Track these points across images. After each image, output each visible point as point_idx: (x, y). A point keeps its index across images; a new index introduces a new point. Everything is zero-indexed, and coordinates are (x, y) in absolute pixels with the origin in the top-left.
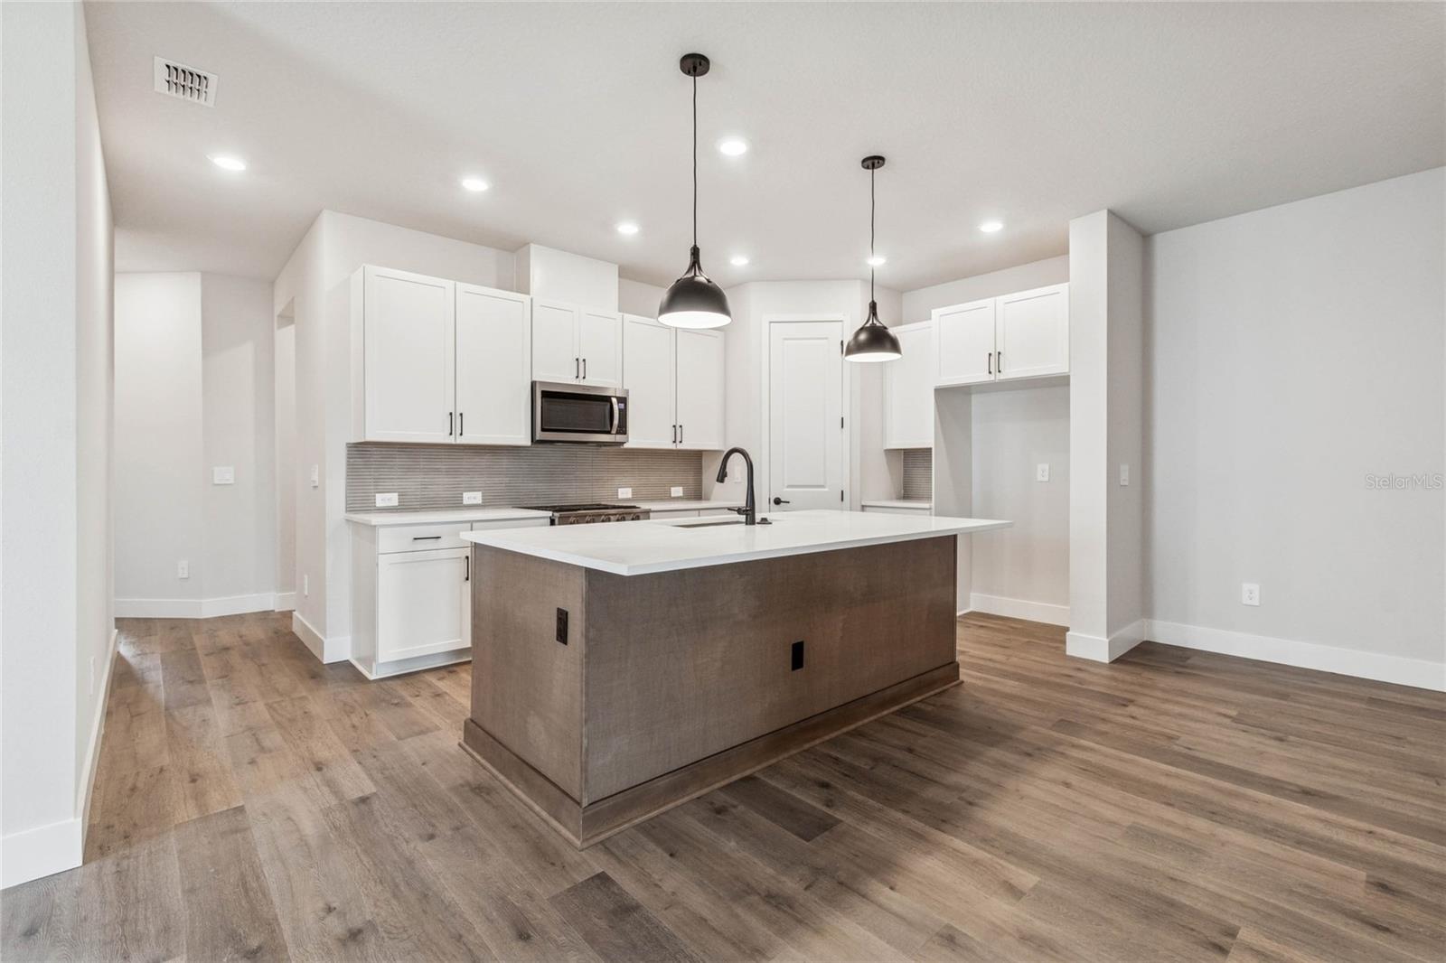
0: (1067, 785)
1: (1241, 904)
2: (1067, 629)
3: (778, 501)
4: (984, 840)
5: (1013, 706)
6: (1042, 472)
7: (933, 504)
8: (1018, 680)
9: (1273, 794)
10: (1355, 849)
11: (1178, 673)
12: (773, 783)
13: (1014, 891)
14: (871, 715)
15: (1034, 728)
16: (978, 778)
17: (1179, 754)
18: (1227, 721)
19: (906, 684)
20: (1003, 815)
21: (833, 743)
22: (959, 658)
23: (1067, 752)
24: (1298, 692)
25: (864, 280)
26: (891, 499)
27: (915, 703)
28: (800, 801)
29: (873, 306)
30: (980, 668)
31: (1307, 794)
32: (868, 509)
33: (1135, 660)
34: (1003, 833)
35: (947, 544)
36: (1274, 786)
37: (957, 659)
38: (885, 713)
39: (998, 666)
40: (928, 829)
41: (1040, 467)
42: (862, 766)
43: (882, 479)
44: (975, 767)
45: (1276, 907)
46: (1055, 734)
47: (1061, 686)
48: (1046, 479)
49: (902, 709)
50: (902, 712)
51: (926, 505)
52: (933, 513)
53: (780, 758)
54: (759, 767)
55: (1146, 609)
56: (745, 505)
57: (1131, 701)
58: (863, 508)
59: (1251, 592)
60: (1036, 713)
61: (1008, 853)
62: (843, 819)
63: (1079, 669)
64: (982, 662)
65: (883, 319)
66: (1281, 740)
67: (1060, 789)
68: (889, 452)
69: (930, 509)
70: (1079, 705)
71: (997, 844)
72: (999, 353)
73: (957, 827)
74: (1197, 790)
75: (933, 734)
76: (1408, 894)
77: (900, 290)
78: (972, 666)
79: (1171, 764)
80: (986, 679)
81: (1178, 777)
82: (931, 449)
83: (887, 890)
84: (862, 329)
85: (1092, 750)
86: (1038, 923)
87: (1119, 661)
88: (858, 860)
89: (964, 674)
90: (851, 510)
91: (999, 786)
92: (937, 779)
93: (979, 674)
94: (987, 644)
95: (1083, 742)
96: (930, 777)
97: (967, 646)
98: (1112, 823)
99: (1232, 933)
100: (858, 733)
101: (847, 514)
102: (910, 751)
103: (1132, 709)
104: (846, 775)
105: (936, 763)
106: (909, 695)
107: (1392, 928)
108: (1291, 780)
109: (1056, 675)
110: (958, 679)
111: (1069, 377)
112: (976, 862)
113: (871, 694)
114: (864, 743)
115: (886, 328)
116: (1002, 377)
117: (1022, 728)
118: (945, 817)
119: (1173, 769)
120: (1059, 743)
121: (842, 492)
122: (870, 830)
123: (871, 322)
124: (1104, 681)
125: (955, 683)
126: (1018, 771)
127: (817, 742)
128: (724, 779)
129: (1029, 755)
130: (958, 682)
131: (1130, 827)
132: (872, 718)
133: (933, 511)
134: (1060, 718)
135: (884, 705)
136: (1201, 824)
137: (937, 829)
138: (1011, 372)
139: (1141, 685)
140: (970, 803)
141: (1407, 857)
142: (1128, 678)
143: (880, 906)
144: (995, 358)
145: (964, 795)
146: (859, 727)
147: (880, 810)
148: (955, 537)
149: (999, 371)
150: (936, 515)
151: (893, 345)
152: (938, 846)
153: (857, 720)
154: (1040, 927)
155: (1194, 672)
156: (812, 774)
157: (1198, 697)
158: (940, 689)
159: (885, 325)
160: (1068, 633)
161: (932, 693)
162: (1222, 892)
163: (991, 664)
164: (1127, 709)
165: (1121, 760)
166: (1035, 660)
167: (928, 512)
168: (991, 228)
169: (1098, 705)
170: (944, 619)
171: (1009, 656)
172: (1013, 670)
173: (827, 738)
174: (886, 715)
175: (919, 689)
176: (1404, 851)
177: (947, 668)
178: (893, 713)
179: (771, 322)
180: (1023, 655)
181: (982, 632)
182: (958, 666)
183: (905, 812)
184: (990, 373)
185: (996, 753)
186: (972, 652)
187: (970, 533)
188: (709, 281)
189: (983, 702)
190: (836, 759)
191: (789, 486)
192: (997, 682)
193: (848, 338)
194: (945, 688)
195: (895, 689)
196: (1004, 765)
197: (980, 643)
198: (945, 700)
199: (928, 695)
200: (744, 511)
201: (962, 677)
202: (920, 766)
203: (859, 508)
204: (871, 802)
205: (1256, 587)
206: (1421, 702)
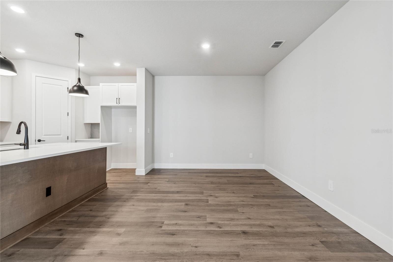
0: (133, 205)
1: (165, 217)
2: (136, 169)
3: (39, 141)
4: (112, 226)
5: (121, 191)
6: (130, 130)
7: (100, 139)
8: (123, 184)
9: (172, 194)
10: (183, 200)
11: (159, 174)
12: (37, 237)
13: (119, 234)
14: (78, 204)
15: (127, 194)
16: (112, 211)
17: (157, 191)
18: (166, 182)
19: (90, 192)
20: (117, 218)
21: (63, 217)
22: (107, 182)
23: (133, 198)
24: (178, 173)
25: (76, 69)
26: (86, 138)
27: (93, 197)
28: (49, 238)
29: (79, 80)
30: (113, 183)
31: (178, 192)
32: (78, 142)
33: (151, 173)
34: (117, 222)
35: (104, 150)
36: (173, 192)
37: (106, 182)
38: (83, 202)
39: (118, 181)
40: (96, 229)
41: (130, 129)
42: (74, 220)
43: (83, 132)
44: (110, 209)
45: (171, 215)
46: (132, 194)
47: (134, 183)
48: (131, 132)
49: (89, 200)
50: (89, 201)
51: (98, 140)
52: (100, 142)
53: (41, 228)
54: (30, 234)
55: (153, 162)
56: (24, 142)
57: (149, 182)
58: (76, 141)
59: (172, 155)
60: (127, 191)
61: (118, 226)
62: (66, 237)
63: (138, 178)
64: (114, 181)
65: (83, 84)
66: (175, 183)
67: (132, 207)
68: (86, 124)
69: (99, 141)
70: (137, 186)
71: (115, 225)
72: (119, 98)
73: (104, 225)
74: (159, 198)
75: (98, 204)
76: (189, 204)
77: (89, 75)
78: (111, 183)
79: (156, 194)
80: (114, 186)
81: (156, 196)
82: (99, 123)
83: (82, 250)
84: (75, 86)
85: (140, 196)
86: (124, 239)
87: (147, 174)
88: (72, 247)
89: (108, 186)
90: (71, 142)
91: (117, 211)
92: (100, 215)
93: (113, 185)
94: (116, 176)
95: (138, 194)
96: (97, 215)
97: (109, 178)
98: (142, 210)
99: (163, 223)
100: (73, 211)
101: (70, 144)
102: (91, 210)
103: (149, 184)
104: (68, 224)
105: (100, 211)
106: (91, 195)
107: (187, 211)
108: (175, 190)
109: (133, 180)
110: (107, 187)
111: (136, 106)
112: (109, 232)
113: (78, 198)
114: (75, 213)
115: (84, 87)
116: (120, 105)
117: (123, 195)
118: (100, 225)
119: (156, 195)
120: (132, 196)
121: (68, 137)
122: (77, 237)
123: (78, 84)
124: (144, 179)
125: (106, 188)
126: (121, 206)
127: (57, 218)
128: (13, 243)
129: (125, 201)
130: (107, 188)
131: (146, 210)
132: (78, 205)
133: (100, 141)
134: (133, 190)
135: (83, 200)
136: (160, 204)
137: (99, 228)
138: (122, 104)
139: (151, 179)
140: (108, 218)
141: (190, 198)
142: (149, 177)
143: (80, 255)
144: (118, 100)
145: (107, 217)
146: (73, 209)
147: (80, 230)
148: (106, 148)
149: (119, 103)
150: (101, 142)
151: (87, 93)
152: (98, 232)
153: (73, 207)
154: (125, 239)
155: (161, 173)
156: (54, 228)
157: (162, 178)
158: (101, 191)
159: (84, 86)
160: (136, 170)
161: (99, 193)
162: (162, 216)
163: (117, 181)
164: (148, 184)
165: (145, 196)
166: (128, 178)
167: (98, 142)
168: (117, 65)
169: (142, 185)
170: (103, 172)
171: (121, 178)
172: (122, 181)
173: (61, 215)
174: (83, 203)
175: (94, 193)
176: (190, 197)
177: (104, 185)
178: (85, 202)
179: (36, 76)
180: (125, 177)
181: (114, 174)
182: (107, 184)
183: (88, 227)
184: (117, 103)
185: (116, 203)
186: (111, 179)
187: (111, 147)
188: (5, 58)
189: (113, 192)
190: (65, 221)
191: (45, 135)
192: (118, 186)
193: (70, 88)
194: (103, 191)
195: (86, 195)
196: (118, 206)
197: (114, 176)
198: (103, 194)
199: (97, 194)
200: (23, 144)
201: (108, 187)
202: (93, 213)
203: (75, 141)
204: (77, 229)
205: (172, 154)
206: (195, 171)
